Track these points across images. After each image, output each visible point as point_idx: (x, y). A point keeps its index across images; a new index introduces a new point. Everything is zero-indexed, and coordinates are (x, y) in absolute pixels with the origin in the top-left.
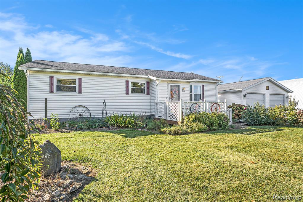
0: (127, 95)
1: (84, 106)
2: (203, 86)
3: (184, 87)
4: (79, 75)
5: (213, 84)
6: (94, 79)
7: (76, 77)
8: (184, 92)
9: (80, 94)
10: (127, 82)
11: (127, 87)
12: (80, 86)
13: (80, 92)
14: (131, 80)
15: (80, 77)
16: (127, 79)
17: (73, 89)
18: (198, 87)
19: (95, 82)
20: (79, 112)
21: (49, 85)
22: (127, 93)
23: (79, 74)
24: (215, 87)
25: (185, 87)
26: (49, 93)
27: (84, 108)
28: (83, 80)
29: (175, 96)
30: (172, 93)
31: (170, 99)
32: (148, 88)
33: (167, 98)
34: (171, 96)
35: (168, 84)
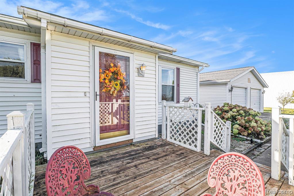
3: (142, 63)
5: (193, 68)
8: (143, 76)
18: (169, 72)
24: (196, 73)
25: (145, 63)
29: (115, 88)
30: (105, 79)
31: (98, 97)
32: (36, 63)
33: (87, 94)
34: (100, 87)
35: (91, 47)
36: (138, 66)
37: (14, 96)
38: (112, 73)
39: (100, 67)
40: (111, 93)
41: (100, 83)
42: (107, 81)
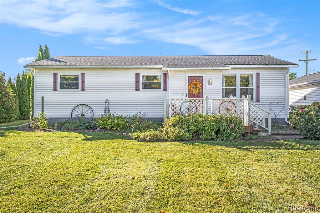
0: (137, 92)
1: (87, 105)
2: (258, 74)
4: (82, 70)
5: (279, 71)
6: (98, 73)
7: (78, 73)
8: (211, 85)
9: (83, 92)
10: (137, 75)
11: (137, 82)
12: (83, 82)
13: (83, 89)
14: (143, 73)
15: (83, 72)
16: (137, 72)
17: (76, 86)
19: (100, 77)
20: (81, 111)
21: (53, 83)
22: (137, 89)
23: (82, 68)
24: (284, 75)
25: (213, 78)
26: (53, 90)
27: (87, 107)
28: (86, 75)
29: (195, 92)
30: (191, 88)
31: (187, 96)
32: (165, 82)
33: (183, 94)
34: (189, 91)
35: (185, 74)
36: (208, 80)
37: (157, 97)
38: (194, 85)
39: (188, 83)
40: (194, 94)
41: (189, 89)
42: (191, 89)
